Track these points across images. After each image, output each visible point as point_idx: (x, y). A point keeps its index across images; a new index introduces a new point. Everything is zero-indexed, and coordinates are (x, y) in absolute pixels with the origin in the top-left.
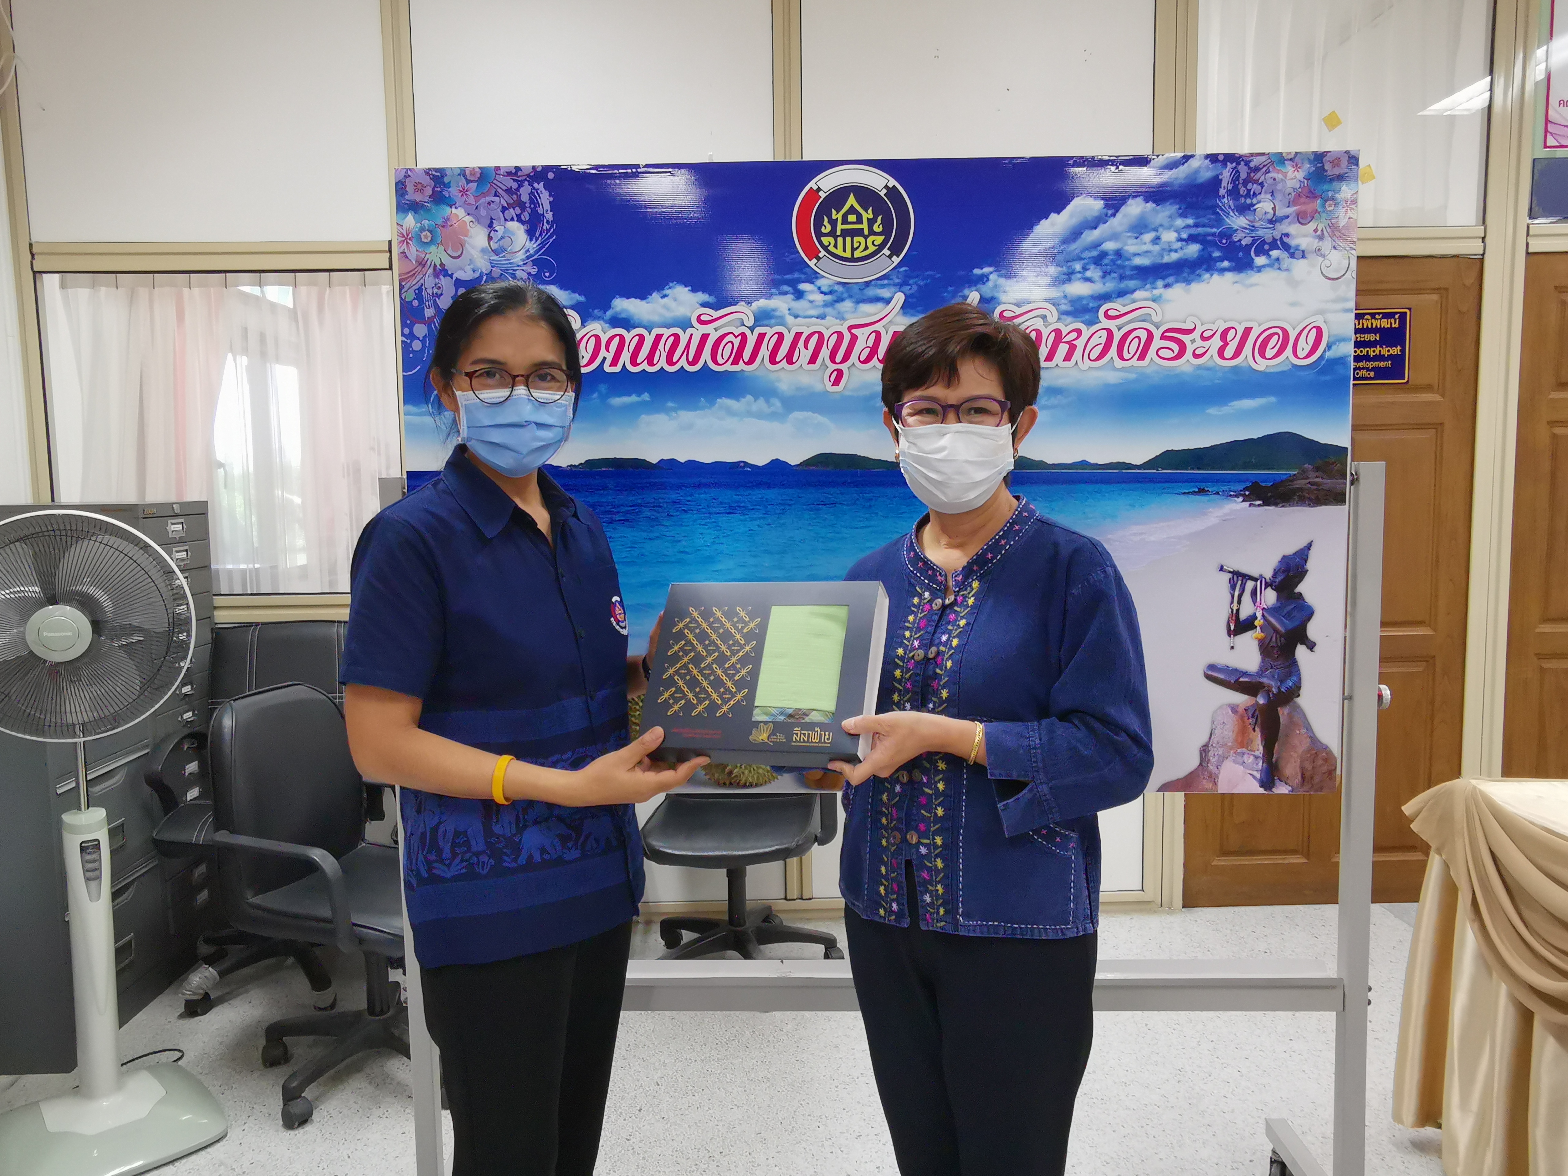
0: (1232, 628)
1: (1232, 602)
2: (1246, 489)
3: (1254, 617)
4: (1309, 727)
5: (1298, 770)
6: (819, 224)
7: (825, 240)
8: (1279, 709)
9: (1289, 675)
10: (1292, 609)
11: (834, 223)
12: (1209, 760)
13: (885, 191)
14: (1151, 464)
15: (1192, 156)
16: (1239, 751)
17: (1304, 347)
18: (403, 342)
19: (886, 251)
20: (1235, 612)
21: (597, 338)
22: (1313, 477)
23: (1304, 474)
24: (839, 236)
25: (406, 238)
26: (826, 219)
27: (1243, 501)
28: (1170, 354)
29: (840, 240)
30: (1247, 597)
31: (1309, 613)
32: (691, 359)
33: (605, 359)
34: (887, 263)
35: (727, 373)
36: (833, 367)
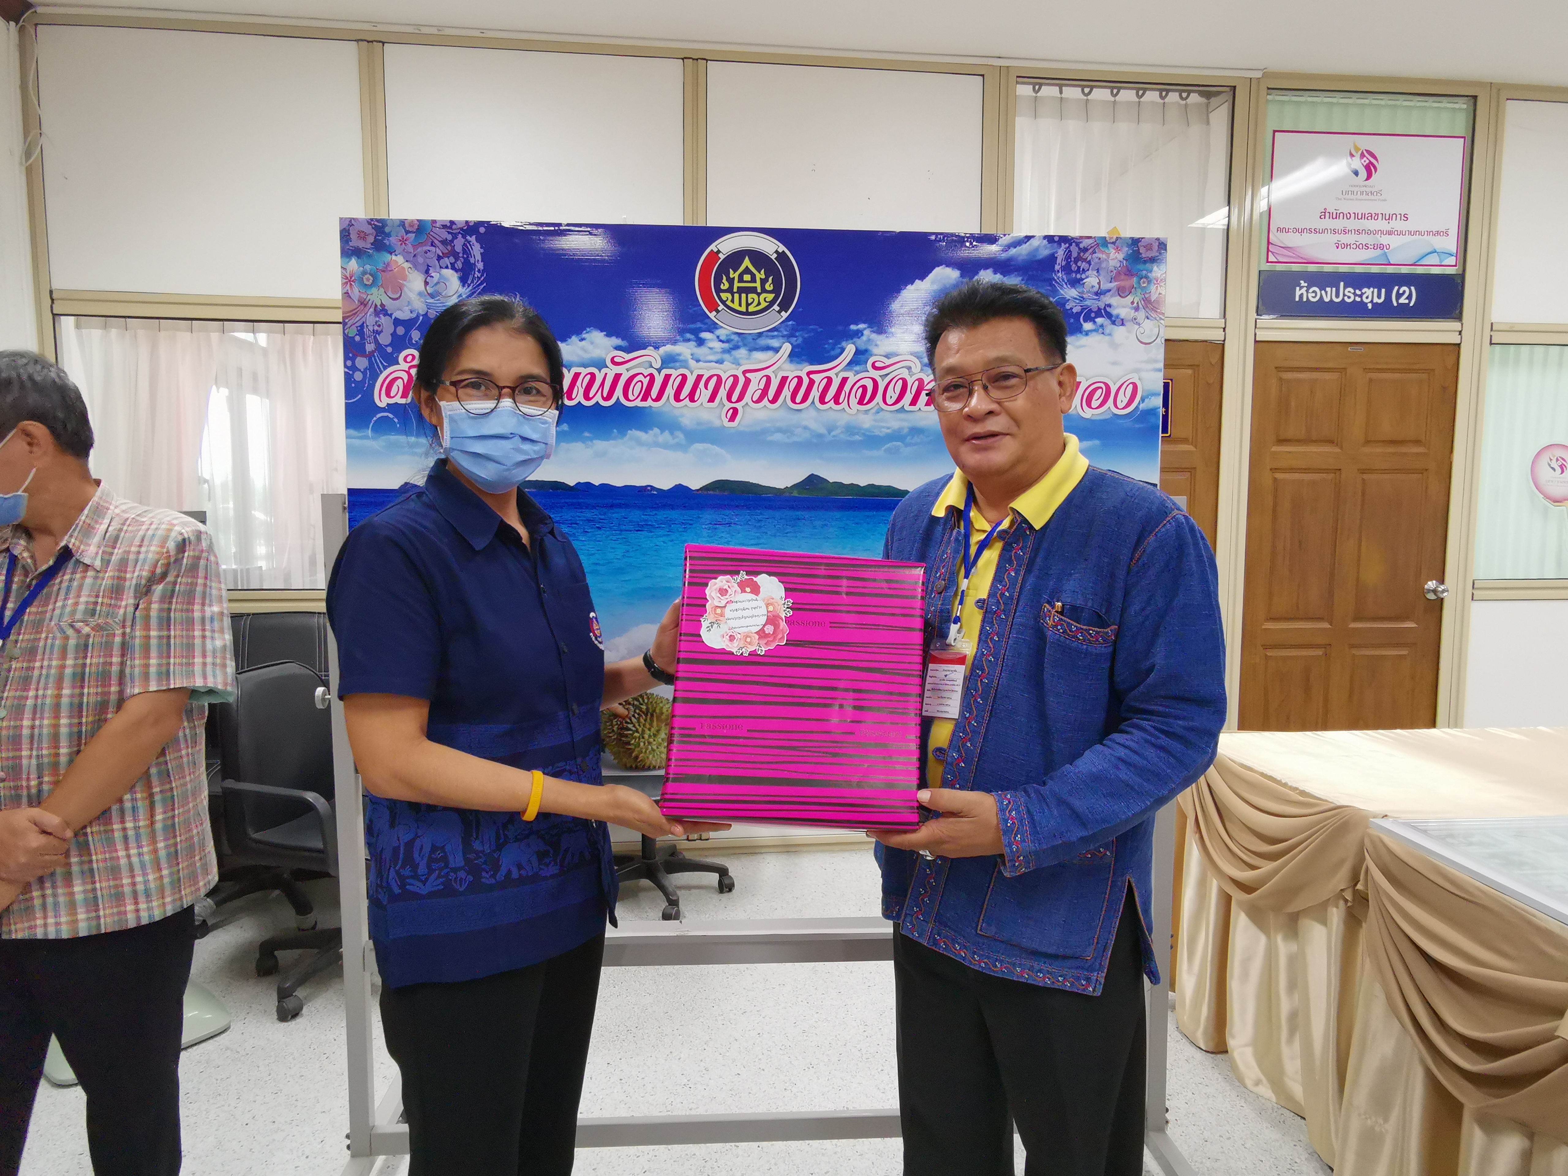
6: (718, 282)
7: (724, 296)
11: (731, 281)
13: (775, 255)
15: (1033, 237)
17: (1123, 400)
18: (345, 373)
19: (776, 307)
24: (735, 292)
25: (348, 280)
26: (724, 278)
29: (736, 296)
32: (605, 396)
34: (776, 317)
35: (636, 408)
36: (729, 405)
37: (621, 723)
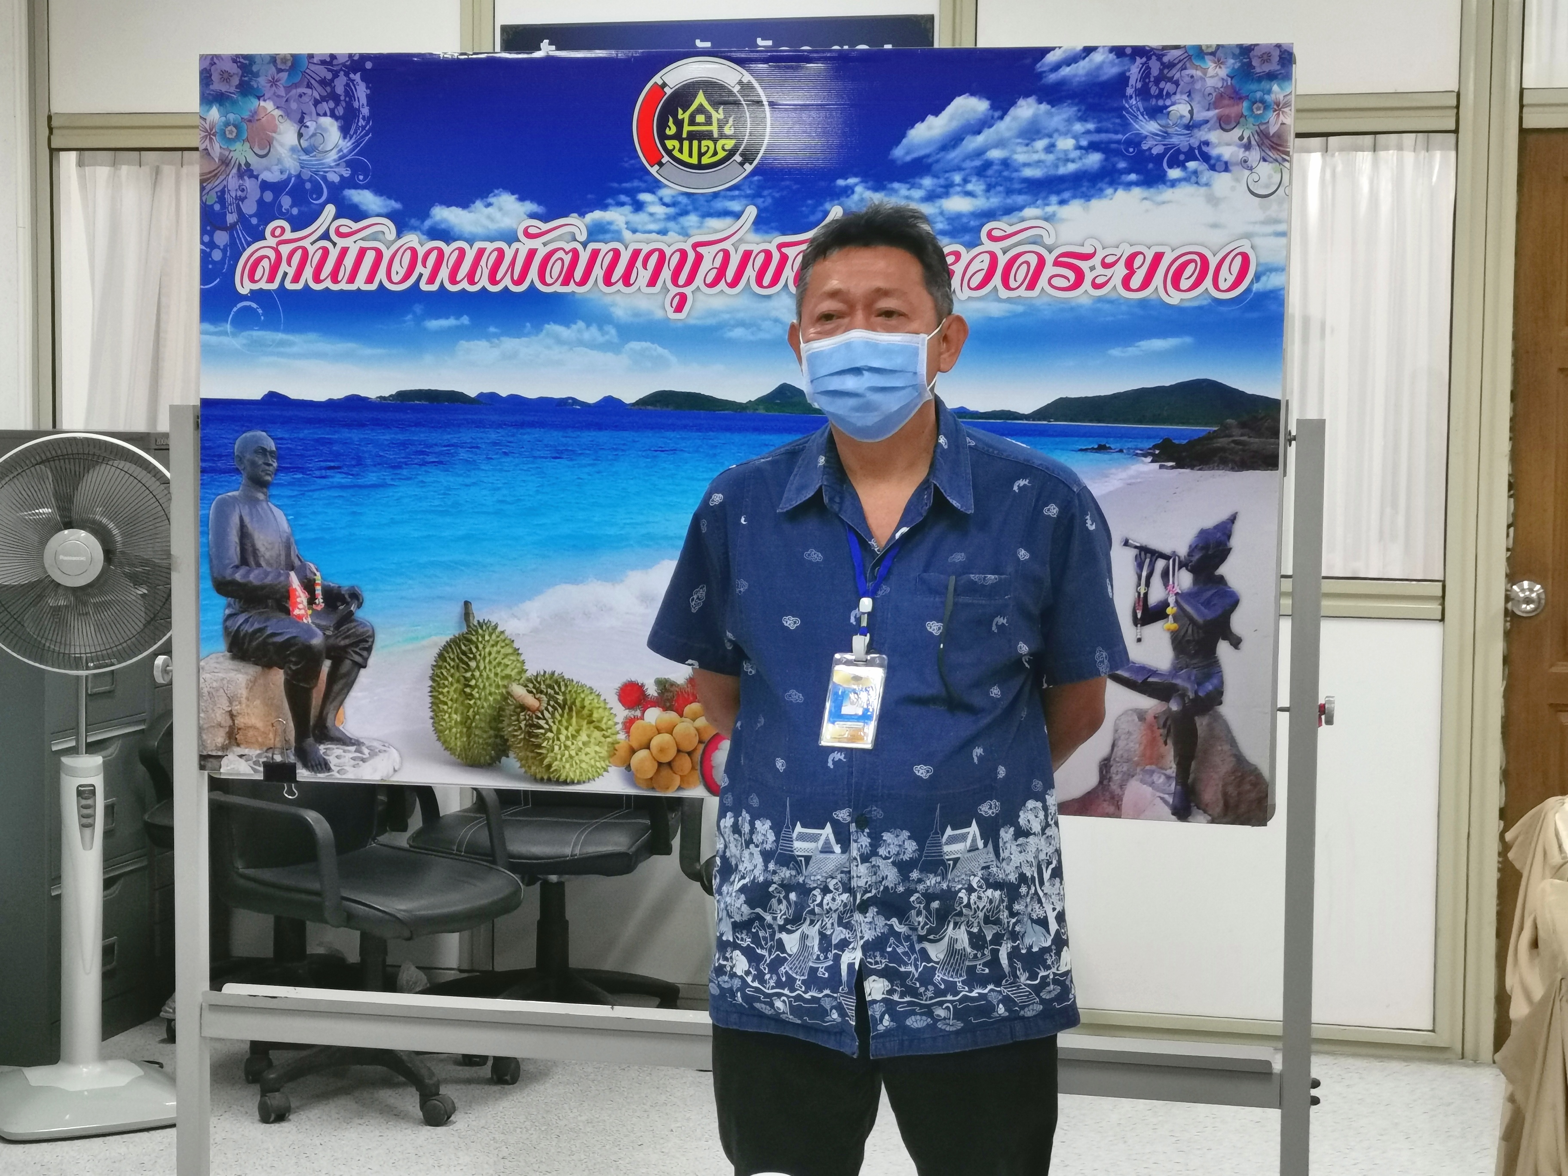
0: (1139, 616)
1: (1139, 585)
2: (1155, 447)
3: (1165, 604)
4: (1233, 743)
5: (1220, 796)
6: (663, 125)
7: (670, 144)
8: (1196, 718)
9: (1208, 676)
10: (1213, 595)
11: (679, 124)
12: (1110, 778)
13: (738, 88)
14: (1040, 414)
15: (1095, 48)
16: (1148, 767)
17: (1227, 277)
18: (202, 251)
19: (737, 158)
20: (1142, 596)
21: (414, 252)
22: (1238, 434)
23: (1225, 431)
24: (685, 139)
26: (671, 120)
27: (1152, 462)
28: (1064, 283)
29: (686, 144)
30: (1157, 580)
31: (1233, 601)
32: (516, 277)
33: (421, 275)
35: (556, 294)
36: (674, 290)
37: (531, 717)
